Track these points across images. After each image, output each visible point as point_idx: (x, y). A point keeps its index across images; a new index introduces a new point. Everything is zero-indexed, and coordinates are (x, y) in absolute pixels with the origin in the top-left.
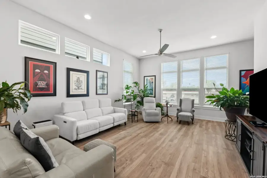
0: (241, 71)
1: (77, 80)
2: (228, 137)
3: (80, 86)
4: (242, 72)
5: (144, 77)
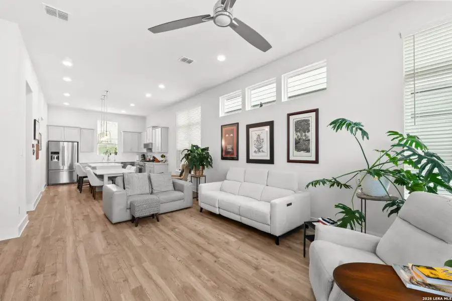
1: (257, 138)
3: (261, 148)
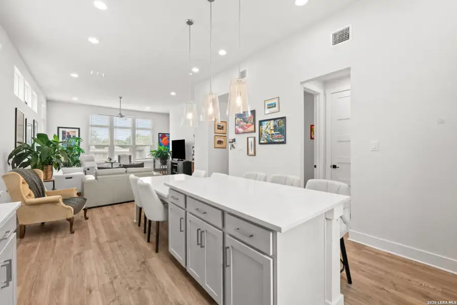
4: (160, 134)
5: (59, 128)
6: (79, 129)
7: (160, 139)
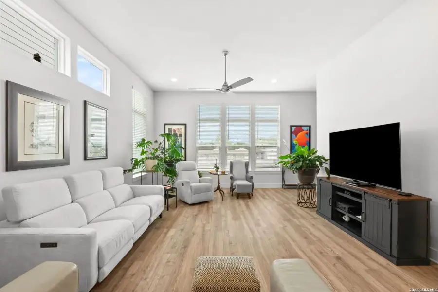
0: (291, 126)
2: (303, 204)
4: (292, 128)
5: (165, 125)
6: (185, 125)
7: (293, 136)
